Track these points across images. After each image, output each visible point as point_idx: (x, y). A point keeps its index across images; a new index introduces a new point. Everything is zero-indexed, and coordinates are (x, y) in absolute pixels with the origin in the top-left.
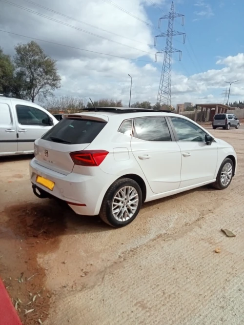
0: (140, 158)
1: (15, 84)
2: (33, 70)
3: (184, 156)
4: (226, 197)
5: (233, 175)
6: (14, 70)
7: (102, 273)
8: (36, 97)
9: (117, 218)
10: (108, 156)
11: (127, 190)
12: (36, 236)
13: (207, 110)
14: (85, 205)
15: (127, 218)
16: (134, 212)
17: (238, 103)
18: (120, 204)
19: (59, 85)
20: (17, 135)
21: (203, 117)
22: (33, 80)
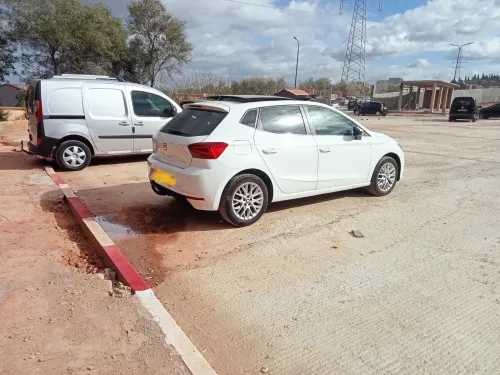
0: (265, 153)
1: (129, 59)
2: (153, 38)
3: (322, 151)
4: (381, 204)
5: (398, 178)
6: (127, 37)
7: (215, 259)
8: (157, 77)
9: (238, 216)
10: (227, 148)
11: (249, 186)
12: (154, 232)
13: (419, 90)
14: (203, 199)
15: (250, 218)
16: (258, 211)
17: (480, 77)
18: (242, 201)
19: (188, 57)
20: (133, 129)
21: (413, 101)
22: (153, 51)
